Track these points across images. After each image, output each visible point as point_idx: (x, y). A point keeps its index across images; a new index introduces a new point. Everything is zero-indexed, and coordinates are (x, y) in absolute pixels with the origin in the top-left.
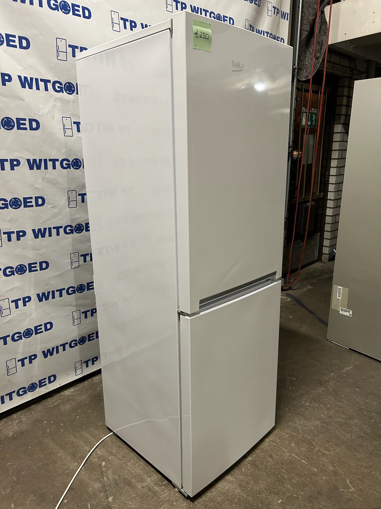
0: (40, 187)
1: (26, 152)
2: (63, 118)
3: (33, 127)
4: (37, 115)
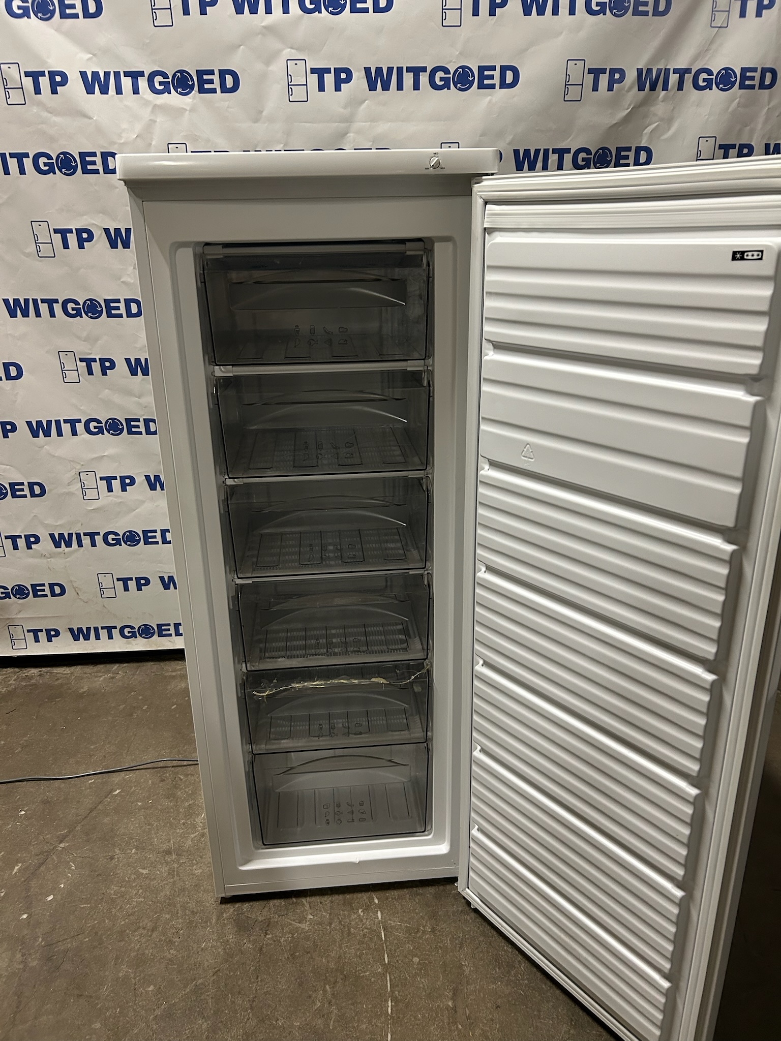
0: (132, 281)
1: (101, 215)
2: (169, 145)
3: (110, 168)
4: (115, 143)
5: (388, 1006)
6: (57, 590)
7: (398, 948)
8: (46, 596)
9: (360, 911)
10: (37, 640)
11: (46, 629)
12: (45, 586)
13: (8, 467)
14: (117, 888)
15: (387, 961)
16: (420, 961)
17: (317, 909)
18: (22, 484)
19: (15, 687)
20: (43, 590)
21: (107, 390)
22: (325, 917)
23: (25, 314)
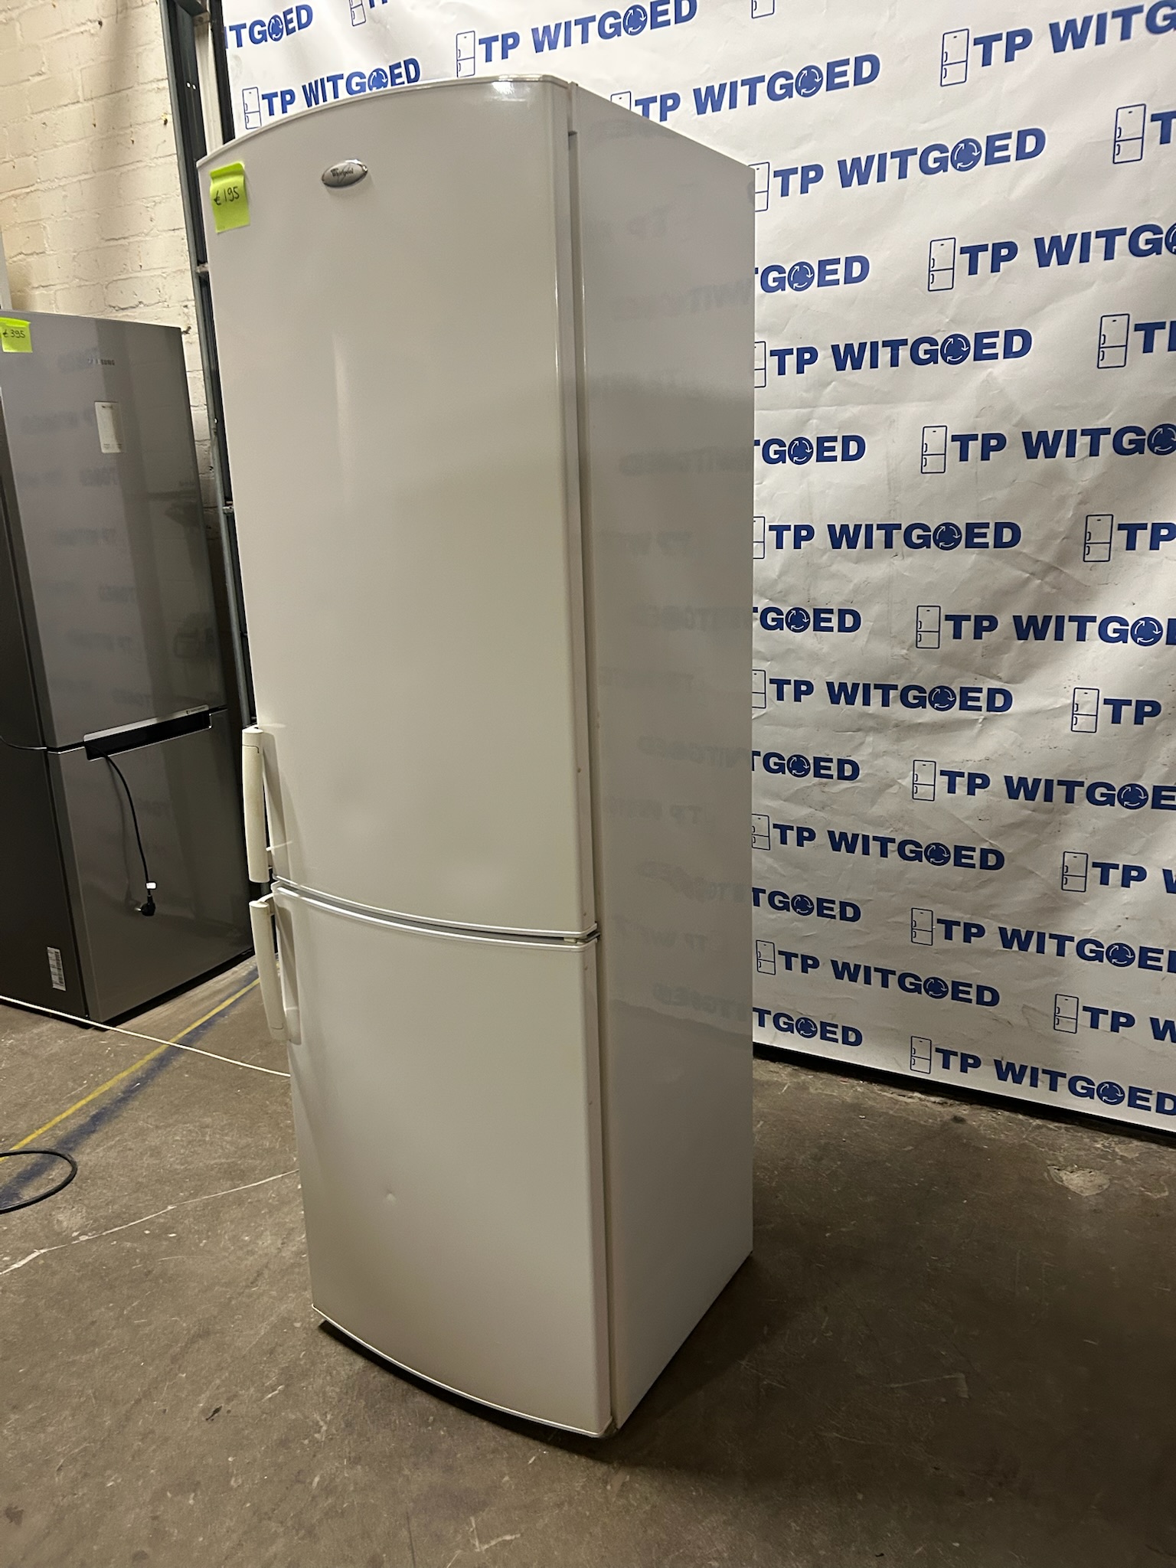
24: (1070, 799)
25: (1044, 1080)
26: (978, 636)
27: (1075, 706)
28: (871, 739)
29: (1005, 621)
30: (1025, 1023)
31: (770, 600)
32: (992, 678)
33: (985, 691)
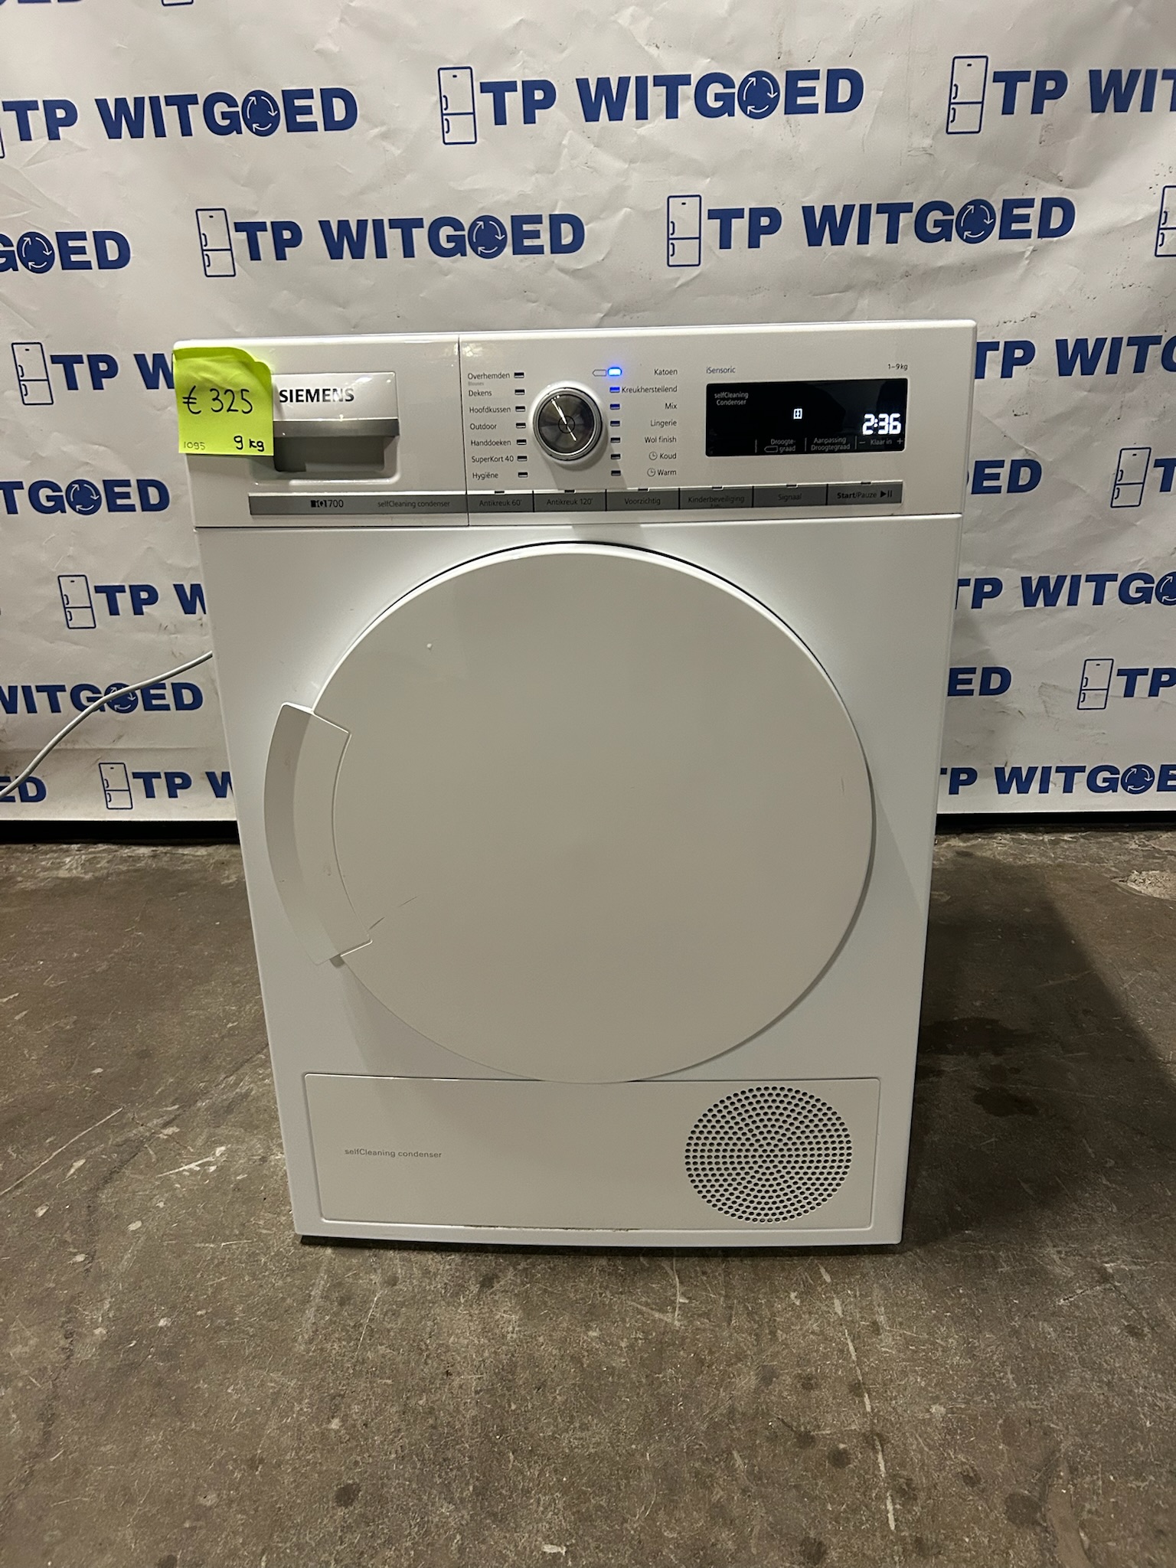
5: (888, 1512)
6: (187, 697)
7: (891, 1381)
8: (166, 708)
9: (793, 1295)
10: (150, 793)
11: (165, 773)
12: (165, 688)
13: (102, 448)
14: (271, 1215)
15: (868, 1409)
16: (947, 1413)
17: (696, 1286)
18: (127, 483)
19: (108, 873)
20: (162, 697)
21: (285, 292)
22: (714, 1302)
23: (137, 132)
24: (1139, 367)
25: (1057, 780)
26: (1037, 109)
27: (1163, 215)
28: (866, 302)
29: (1078, 85)
30: (1041, 708)
31: (712, 59)
32: (1047, 182)
33: (1038, 204)
